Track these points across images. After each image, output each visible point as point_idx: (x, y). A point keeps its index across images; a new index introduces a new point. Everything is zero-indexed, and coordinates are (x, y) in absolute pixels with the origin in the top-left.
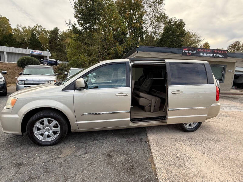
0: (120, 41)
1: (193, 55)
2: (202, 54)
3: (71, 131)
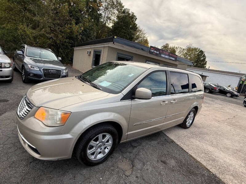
0: (76, 20)
1: (156, 55)
2: (162, 55)
3: (120, 143)
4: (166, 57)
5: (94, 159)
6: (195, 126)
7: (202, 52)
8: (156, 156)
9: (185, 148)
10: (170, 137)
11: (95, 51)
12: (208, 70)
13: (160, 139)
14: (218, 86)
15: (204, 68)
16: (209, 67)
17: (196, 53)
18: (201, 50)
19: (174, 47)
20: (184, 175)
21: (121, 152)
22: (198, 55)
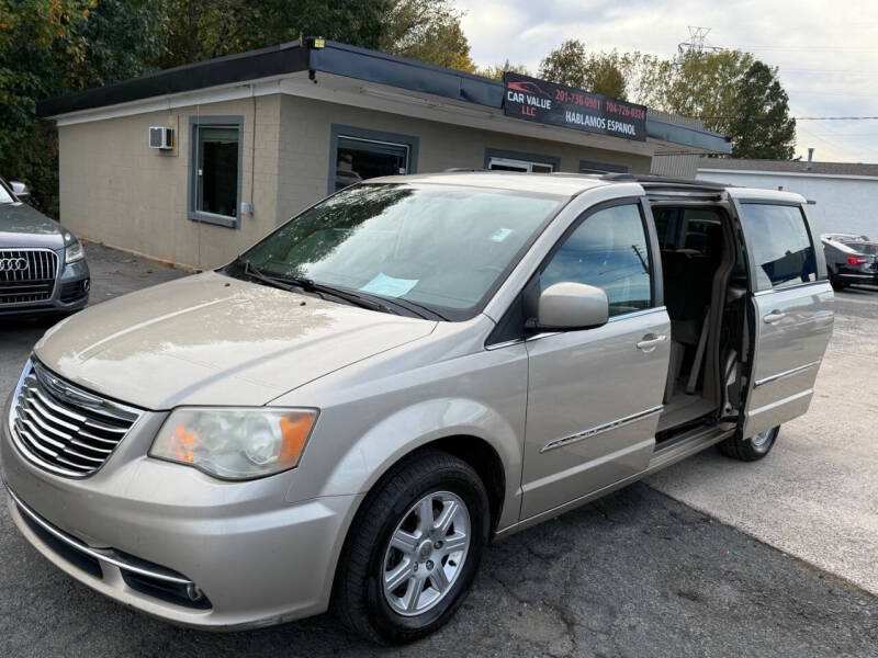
1: (540, 116)
2: (571, 117)
3: (496, 539)
4: (593, 122)
5: (409, 610)
6: (791, 448)
7: (761, 71)
8: (652, 579)
9: (764, 535)
10: (693, 502)
11: (200, 129)
12: (809, 170)
13: (650, 516)
14: (869, 249)
15: (784, 159)
16: (811, 151)
17: (734, 81)
18: (758, 64)
19: (614, 57)
20: (784, 627)
21: (499, 584)
22: (747, 90)
